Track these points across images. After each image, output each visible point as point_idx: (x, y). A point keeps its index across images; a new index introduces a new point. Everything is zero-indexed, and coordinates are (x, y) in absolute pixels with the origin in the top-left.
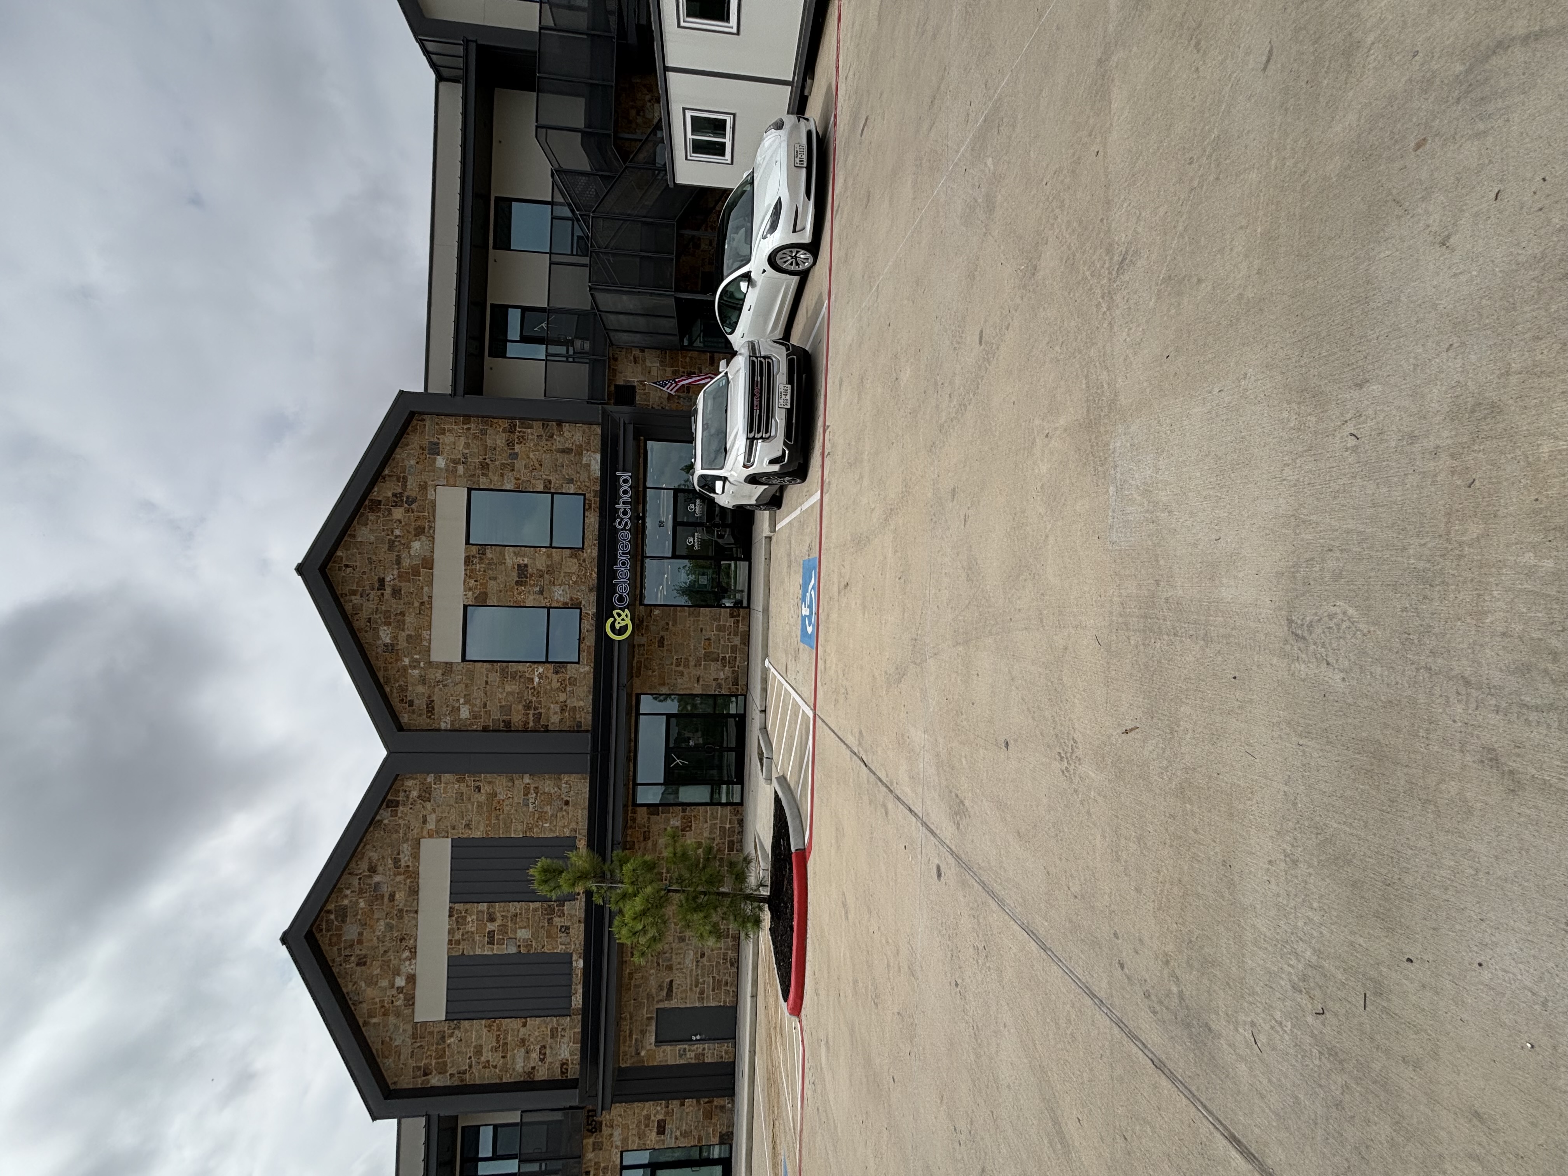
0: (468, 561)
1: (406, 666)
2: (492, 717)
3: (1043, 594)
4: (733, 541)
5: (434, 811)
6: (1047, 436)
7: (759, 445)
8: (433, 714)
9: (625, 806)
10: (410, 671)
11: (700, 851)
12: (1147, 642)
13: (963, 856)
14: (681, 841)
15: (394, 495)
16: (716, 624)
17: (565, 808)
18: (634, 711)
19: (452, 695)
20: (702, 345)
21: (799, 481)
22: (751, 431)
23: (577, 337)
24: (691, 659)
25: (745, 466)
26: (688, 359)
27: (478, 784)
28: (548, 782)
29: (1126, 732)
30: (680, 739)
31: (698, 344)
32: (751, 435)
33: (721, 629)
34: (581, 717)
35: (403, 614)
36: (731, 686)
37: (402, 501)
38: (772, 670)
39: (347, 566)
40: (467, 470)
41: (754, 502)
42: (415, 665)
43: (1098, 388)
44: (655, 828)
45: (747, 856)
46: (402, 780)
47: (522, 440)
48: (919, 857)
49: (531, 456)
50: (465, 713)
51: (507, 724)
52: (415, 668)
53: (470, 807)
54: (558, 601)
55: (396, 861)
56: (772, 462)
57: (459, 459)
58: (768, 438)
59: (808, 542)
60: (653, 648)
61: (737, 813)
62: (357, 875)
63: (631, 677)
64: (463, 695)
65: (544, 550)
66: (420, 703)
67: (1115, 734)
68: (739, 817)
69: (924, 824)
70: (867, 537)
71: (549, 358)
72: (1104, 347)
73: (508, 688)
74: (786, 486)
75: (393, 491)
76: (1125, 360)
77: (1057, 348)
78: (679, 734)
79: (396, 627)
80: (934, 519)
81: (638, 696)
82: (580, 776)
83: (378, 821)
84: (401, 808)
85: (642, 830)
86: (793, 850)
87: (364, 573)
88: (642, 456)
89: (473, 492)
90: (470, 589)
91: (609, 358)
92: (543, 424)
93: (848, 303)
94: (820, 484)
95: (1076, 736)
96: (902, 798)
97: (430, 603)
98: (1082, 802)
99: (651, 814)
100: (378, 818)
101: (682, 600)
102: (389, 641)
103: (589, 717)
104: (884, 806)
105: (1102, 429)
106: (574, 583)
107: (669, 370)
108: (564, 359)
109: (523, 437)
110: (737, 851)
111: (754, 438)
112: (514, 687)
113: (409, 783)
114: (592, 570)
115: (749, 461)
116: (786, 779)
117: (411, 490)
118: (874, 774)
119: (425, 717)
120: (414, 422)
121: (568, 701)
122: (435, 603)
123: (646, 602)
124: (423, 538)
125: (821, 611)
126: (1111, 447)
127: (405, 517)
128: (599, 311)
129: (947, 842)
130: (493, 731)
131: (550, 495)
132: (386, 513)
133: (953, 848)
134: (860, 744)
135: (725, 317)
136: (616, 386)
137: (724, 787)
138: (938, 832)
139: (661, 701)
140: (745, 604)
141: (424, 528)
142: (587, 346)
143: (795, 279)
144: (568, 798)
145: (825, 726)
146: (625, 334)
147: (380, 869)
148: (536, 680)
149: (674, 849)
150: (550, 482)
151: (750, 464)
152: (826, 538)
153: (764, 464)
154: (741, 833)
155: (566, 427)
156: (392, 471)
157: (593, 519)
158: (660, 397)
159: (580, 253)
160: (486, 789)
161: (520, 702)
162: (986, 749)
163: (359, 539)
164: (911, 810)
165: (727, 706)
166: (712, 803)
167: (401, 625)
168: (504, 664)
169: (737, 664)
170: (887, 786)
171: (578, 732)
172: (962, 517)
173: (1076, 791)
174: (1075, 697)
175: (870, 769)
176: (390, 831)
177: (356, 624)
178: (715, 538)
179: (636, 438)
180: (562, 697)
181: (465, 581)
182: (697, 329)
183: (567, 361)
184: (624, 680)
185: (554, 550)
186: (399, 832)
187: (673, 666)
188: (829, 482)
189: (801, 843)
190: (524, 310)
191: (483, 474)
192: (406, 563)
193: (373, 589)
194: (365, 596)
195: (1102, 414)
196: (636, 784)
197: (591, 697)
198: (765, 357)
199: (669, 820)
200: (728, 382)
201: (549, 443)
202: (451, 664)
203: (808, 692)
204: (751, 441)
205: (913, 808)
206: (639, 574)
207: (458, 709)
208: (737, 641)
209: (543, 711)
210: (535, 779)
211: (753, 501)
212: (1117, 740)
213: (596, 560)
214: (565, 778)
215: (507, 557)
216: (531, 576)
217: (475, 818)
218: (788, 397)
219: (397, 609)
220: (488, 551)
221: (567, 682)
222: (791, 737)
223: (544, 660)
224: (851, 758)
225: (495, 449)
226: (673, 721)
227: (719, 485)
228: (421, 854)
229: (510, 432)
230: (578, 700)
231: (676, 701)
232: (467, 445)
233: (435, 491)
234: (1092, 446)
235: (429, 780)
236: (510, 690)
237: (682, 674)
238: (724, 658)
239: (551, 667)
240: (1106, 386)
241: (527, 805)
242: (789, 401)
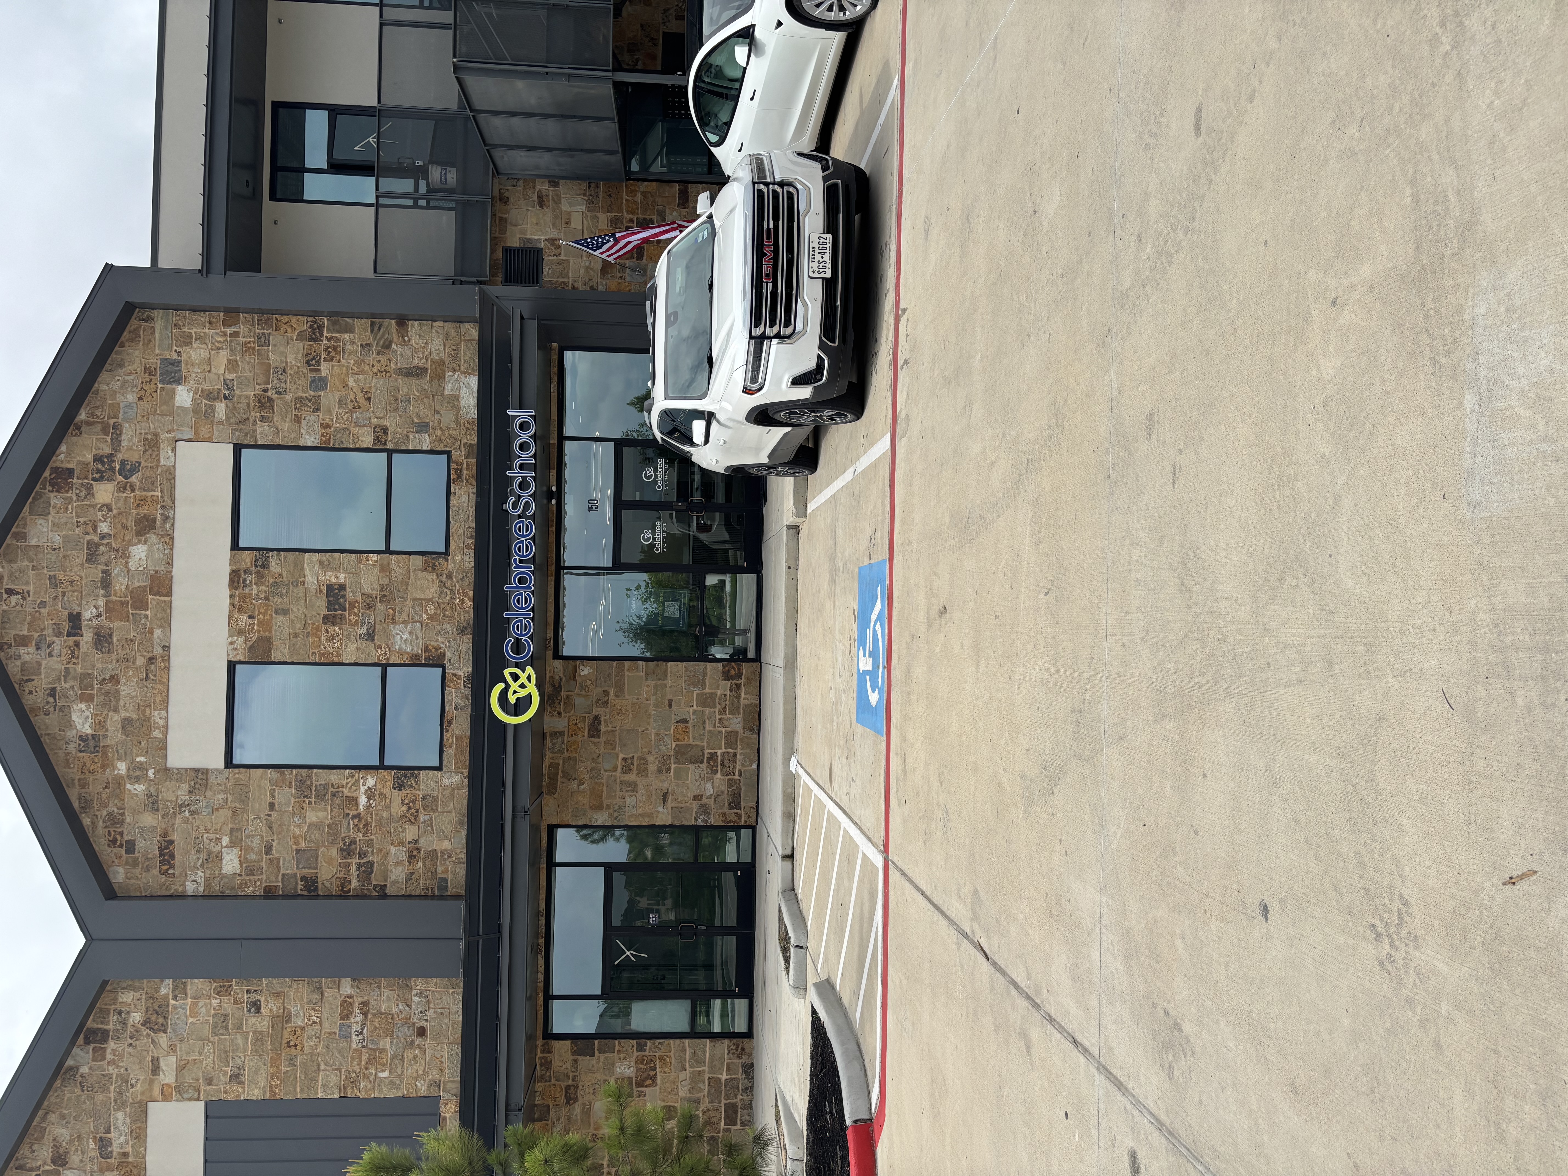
0: (236, 579)
1: (121, 777)
2: (282, 871)
3: (1332, 613)
4: (726, 536)
5: (172, 1049)
6: (1334, 303)
7: (773, 348)
8: (172, 867)
9: (531, 1038)
10: (128, 786)
11: (672, 1124)
12: (1549, 701)
13: (1183, 1134)
14: (634, 1104)
15: (98, 459)
16: (696, 692)
17: (419, 1040)
18: (544, 860)
19: (207, 831)
20: (664, 170)
21: (849, 417)
22: (757, 325)
23: (433, 161)
24: (650, 758)
25: (746, 391)
26: (639, 197)
27: (255, 997)
28: (386, 993)
29: (1511, 881)
30: (632, 912)
31: (657, 168)
32: (758, 332)
33: (707, 701)
34: (446, 871)
35: (114, 679)
36: (726, 809)
37: (112, 469)
38: (804, 777)
39: (10, 592)
40: (232, 411)
41: (765, 460)
42: (137, 773)
43: (1436, 203)
44: (586, 1081)
45: (760, 1134)
46: (114, 991)
47: (334, 352)
48: (1094, 1132)
49: (351, 382)
50: (231, 863)
51: (311, 883)
52: (137, 779)
53: (240, 1041)
54: (401, 653)
55: (104, 1144)
56: (798, 381)
57: (219, 391)
58: (789, 337)
59: (869, 531)
60: (580, 738)
61: (742, 1052)
62: (31, 1170)
63: (538, 793)
64: (227, 829)
65: (375, 557)
66: (148, 846)
67: (1488, 885)
68: (745, 1059)
69: (1104, 1069)
70: (981, 517)
71: (382, 201)
72: (1447, 120)
73: (312, 816)
74: (826, 428)
75: (94, 452)
76: (1492, 143)
77: (1353, 130)
78: (631, 902)
79: (104, 705)
80: (1114, 476)
81: (552, 830)
82: (445, 981)
83: (71, 1068)
84: (111, 1045)
85: (564, 1084)
86: (848, 1121)
87: (43, 604)
88: (555, 379)
89: (244, 452)
90: (240, 632)
91: (493, 198)
92: (373, 324)
93: (938, 76)
94: (889, 421)
95: (1406, 892)
96: (1059, 1019)
97: (166, 659)
98: (1422, 1023)
99: (577, 1052)
100: (70, 1062)
101: (635, 649)
102: (89, 731)
103: (461, 871)
104: (1024, 1035)
105: (1447, 283)
106: (431, 617)
107: (604, 219)
108: (410, 202)
109: (335, 348)
110: (743, 1124)
111: (763, 337)
112: (321, 814)
113: (127, 997)
114: (465, 594)
115: (754, 379)
116: (832, 987)
117: (130, 449)
118: (1004, 973)
119: (156, 871)
120: (134, 323)
121: (422, 841)
122: (177, 659)
123: (566, 652)
124: (153, 538)
125: (894, 662)
126: (1466, 316)
127: (119, 499)
128: (472, 110)
129: (1150, 1104)
130: (285, 897)
131: (384, 456)
132: (83, 494)
133: (1163, 1117)
134: (975, 918)
135: (708, 114)
136: (507, 251)
137: (717, 1004)
138: (1130, 1085)
139: (594, 842)
140: (751, 654)
141: (154, 520)
142: (452, 176)
143: (837, 38)
144: (424, 1024)
145: (907, 885)
146: (523, 153)
147: (75, 1159)
148: (363, 800)
149: (621, 1120)
150: (385, 430)
151: (756, 386)
152: (903, 523)
153: (784, 386)
154: (750, 1089)
155: (414, 327)
156: (93, 415)
157: (464, 499)
158: (587, 268)
159: (436, 4)
160: (270, 1006)
161: (333, 843)
162: (1222, 920)
163: (33, 542)
164: (1075, 1042)
165: (719, 848)
166: (693, 1034)
167: (111, 701)
168: (304, 772)
169: (738, 767)
170: (1028, 997)
171: (442, 898)
172: (1169, 469)
173: (1410, 1001)
174: (1402, 813)
175: (995, 964)
176: (91, 1088)
177: (28, 701)
178: (693, 531)
179: (543, 345)
180: (411, 833)
181: (230, 618)
182: (656, 138)
183: (416, 206)
184: (525, 799)
185: (393, 557)
186: (108, 1090)
187: (618, 774)
188: (907, 416)
189: (866, 1109)
190: (335, 111)
191: (263, 419)
192: (120, 584)
193: (59, 634)
194: (44, 646)
195: (1447, 253)
196: (549, 997)
197: (464, 833)
198: (782, 184)
199: (613, 1065)
200: (713, 233)
201: (383, 359)
202: (206, 772)
203: (872, 817)
204: (758, 342)
205: (1079, 1037)
206: (551, 599)
207: (219, 857)
208: (736, 723)
209: (375, 859)
210: (363, 987)
211: (763, 459)
212: (1492, 899)
213: (471, 576)
214: (418, 984)
215: (307, 572)
216: (352, 605)
217: (250, 1063)
218: (828, 257)
219: (104, 669)
220: (273, 562)
221: (419, 805)
222: (841, 906)
223: (376, 763)
224: (958, 945)
225: (284, 371)
226: (619, 878)
227: (698, 428)
228: (149, 1131)
229: (311, 339)
230: (440, 839)
231: (623, 841)
232: (232, 365)
233: (174, 450)
234: (1426, 318)
235: (163, 991)
236: (314, 819)
237: (633, 787)
238: (712, 757)
239: (389, 776)
240: (1453, 199)
241: (348, 1037)
242: (829, 265)
